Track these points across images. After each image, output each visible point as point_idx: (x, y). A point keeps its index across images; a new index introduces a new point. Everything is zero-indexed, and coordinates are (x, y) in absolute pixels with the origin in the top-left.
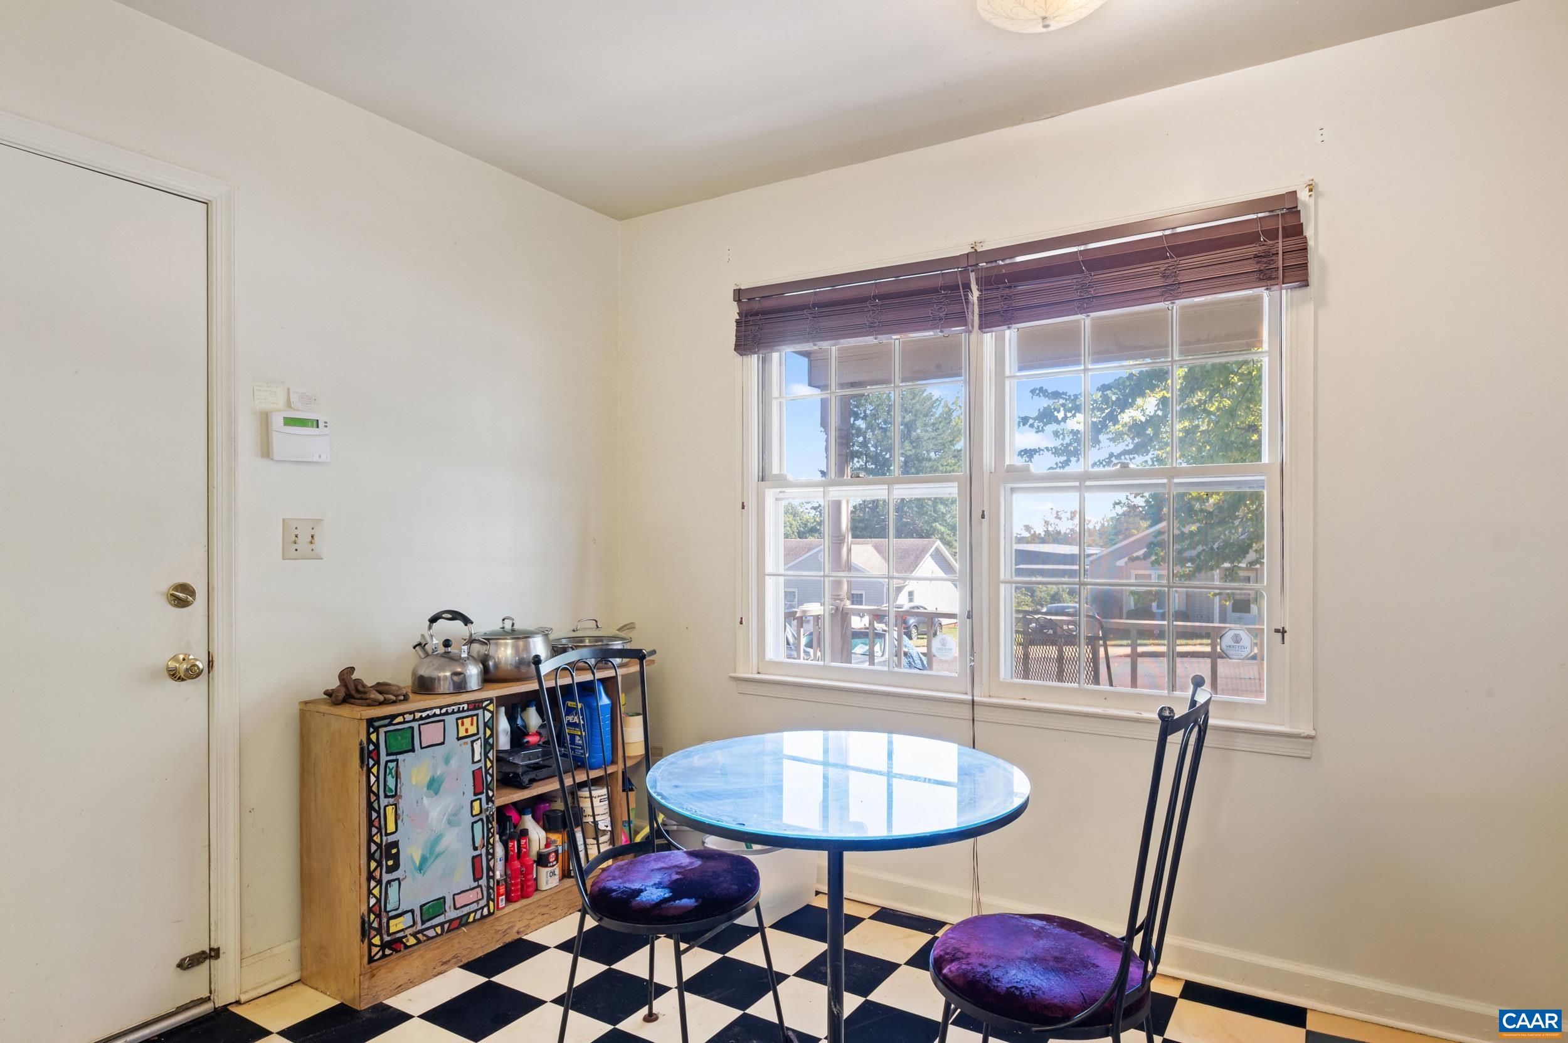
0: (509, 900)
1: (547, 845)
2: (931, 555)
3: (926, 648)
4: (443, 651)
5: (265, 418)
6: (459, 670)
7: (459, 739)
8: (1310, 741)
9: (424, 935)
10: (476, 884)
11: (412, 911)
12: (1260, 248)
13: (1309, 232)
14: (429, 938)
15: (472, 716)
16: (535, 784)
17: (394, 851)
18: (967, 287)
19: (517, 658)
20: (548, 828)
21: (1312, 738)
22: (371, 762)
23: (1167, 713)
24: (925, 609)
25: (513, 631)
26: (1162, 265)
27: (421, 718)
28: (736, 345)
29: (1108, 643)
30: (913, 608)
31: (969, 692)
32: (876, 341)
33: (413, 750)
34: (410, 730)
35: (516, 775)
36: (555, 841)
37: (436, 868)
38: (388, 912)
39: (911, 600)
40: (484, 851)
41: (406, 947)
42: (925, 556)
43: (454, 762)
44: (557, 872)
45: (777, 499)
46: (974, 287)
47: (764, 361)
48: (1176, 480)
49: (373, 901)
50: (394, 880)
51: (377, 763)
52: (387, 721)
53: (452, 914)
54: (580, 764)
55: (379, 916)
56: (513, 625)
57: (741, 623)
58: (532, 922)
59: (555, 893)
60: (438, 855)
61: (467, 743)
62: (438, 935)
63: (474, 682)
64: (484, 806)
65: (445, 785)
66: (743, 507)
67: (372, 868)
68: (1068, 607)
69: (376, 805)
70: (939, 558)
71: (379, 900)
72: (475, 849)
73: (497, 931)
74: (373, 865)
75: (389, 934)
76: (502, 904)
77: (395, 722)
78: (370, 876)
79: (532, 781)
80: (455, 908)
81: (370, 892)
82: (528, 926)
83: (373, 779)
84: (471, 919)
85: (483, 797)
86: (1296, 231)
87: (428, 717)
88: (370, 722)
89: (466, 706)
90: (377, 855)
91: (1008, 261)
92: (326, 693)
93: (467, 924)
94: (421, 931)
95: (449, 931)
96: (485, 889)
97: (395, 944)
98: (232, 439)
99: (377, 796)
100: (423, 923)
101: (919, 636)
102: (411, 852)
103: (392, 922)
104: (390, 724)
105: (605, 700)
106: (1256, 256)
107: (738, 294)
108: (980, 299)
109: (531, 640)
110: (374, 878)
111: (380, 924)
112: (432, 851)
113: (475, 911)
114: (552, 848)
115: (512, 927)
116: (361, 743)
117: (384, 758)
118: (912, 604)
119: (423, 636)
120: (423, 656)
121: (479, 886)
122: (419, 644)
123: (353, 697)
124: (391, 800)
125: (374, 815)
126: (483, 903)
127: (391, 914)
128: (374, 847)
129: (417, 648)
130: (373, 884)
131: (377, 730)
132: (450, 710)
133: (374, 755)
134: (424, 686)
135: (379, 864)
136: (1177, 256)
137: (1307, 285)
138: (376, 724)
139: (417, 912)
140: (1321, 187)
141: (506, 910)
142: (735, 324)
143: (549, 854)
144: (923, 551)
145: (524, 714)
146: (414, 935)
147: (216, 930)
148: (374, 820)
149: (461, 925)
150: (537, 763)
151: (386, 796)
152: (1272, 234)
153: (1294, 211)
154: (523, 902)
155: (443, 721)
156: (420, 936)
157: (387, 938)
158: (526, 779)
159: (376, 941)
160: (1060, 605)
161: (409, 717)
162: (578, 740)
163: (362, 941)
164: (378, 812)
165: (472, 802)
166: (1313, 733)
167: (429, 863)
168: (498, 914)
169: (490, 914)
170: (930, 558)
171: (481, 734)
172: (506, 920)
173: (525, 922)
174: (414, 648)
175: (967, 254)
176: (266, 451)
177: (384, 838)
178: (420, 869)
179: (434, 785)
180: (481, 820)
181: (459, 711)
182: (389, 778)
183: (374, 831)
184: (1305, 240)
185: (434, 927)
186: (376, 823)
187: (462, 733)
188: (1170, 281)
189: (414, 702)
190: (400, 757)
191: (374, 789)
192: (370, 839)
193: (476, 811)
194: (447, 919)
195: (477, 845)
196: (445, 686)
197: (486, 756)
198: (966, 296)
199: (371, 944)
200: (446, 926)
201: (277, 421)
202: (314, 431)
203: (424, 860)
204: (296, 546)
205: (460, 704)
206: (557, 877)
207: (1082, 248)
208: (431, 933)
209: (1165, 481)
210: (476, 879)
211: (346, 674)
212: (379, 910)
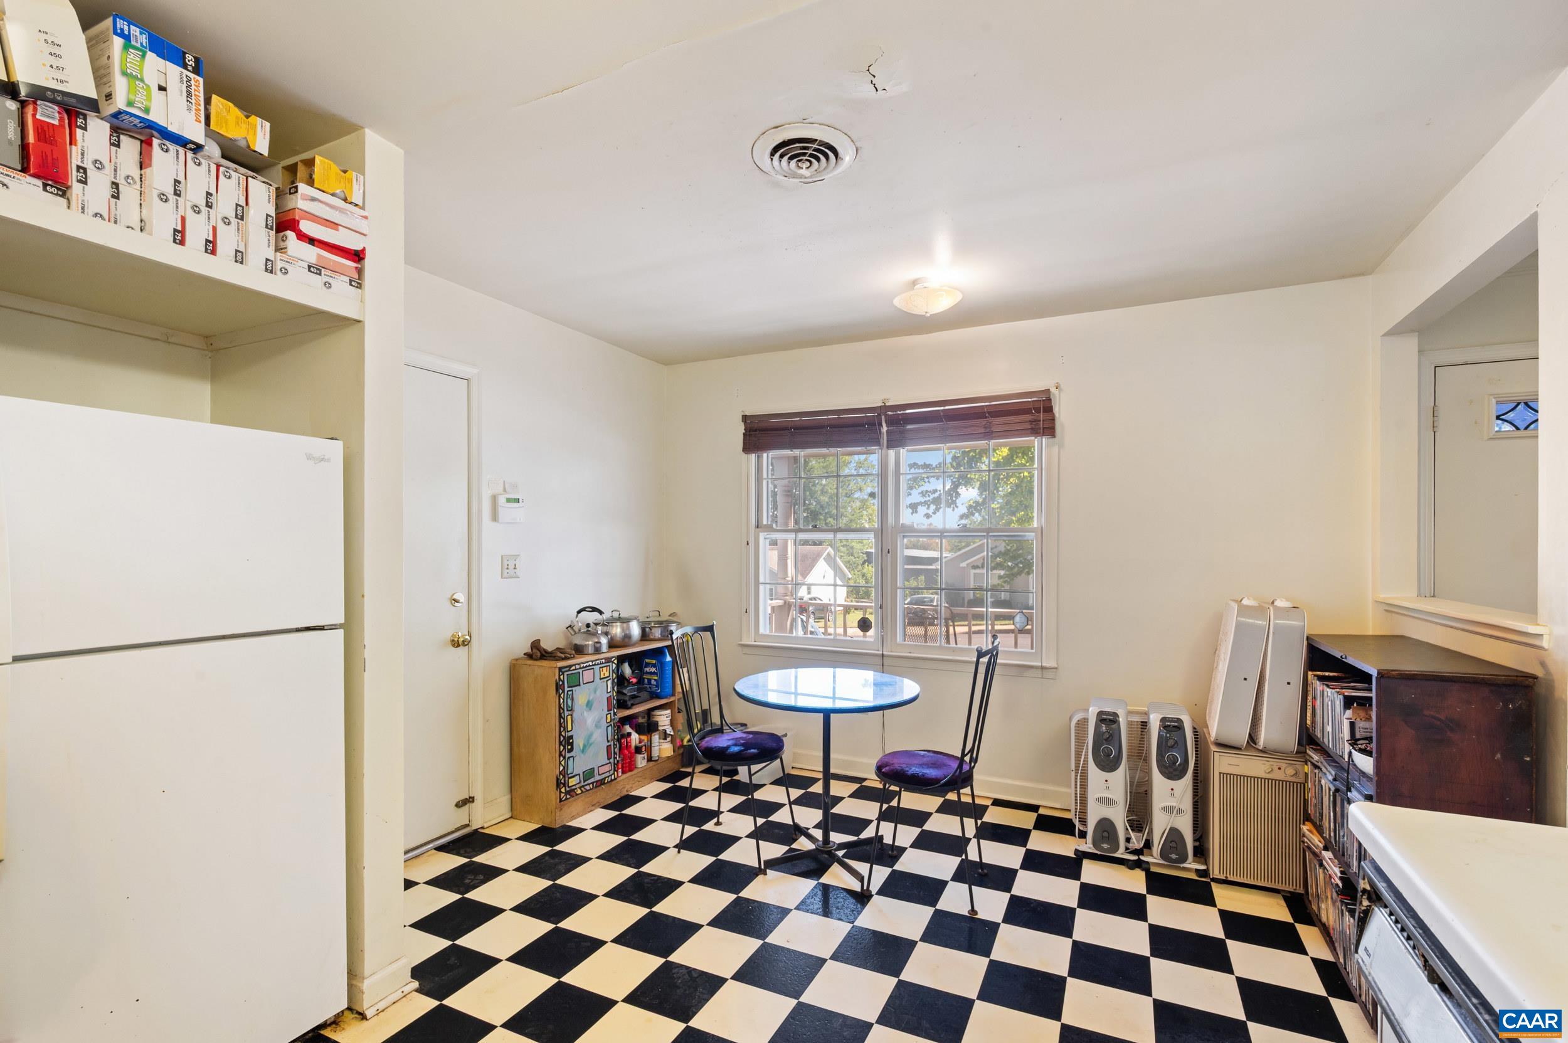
0: (623, 772)
1: (640, 742)
2: (824, 559)
3: (823, 629)
4: (586, 630)
5: (494, 499)
6: (596, 640)
7: (601, 679)
8: (1055, 670)
9: (585, 789)
10: (608, 762)
11: (579, 775)
12: (1033, 417)
13: (1056, 410)
14: (587, 790)
15: (607, 666)
16: (634, 706)
17: (571, 741)
18: (880, 425)
19: (623, 634)
20: (639, 732)
21: (1056, 668)
22: (561, 691)
23: (979, 649)
24: (821, 600)
25: (620, 618)
26: (984, 421)
27: (583, 667)
28: (743, 448)
29: (956, 623)
30: (811, 599)
31: (880, 649)
32: (828, 451)
33: (579, 685)
34: (578, 675)
35: (625, 701)
36: (643, 740)
37: (591, 751)
38: (568, 775)
39: (809, 593)
40: (612, 743)
41: (577, 795)
42: (819, 558)
43: (598, 693)
44: (646, 758)
45: (765, 538)
46: (884, 424)
47: (759, 458)
48: (991, 534)
49: (561, 768)
50: (571, 757)
51: (563, 691)
52: (567, 669)
53: (597, 778)
54: (654, 696)
55: (564, 776)
56: (620, 614)
57: (746, 612)
58: (634, 785)
59: (644, 769)
60: (591, 745)
61: (604, 682)
62: (591, 789)
63: (604, 648)
64: (613, 717)
65: (594, 705)
66: (748, 544)
67: (561, 750)
68: (925, 598)
69: (563, 715)
70: (830, 561)
71: (564, 768)
72: (608, 741)
73: (617, 790)
74: (562, 748)
75: (569, 787)
76: (620, 774)
77: (572, 669)
78: (560, 755)
79: (633, 705)
80: (599, 775)
81: (560, 763)
82: (632, 788)
83: (562, 701)
84: (606, 781)
85: (612, 712)
86: (1049, 409)
87: (586, 666)
88: (560, 669)
89: (604, 660)
90: (563, 743)
91: (902, 412)
92: (525, 654)
93: (604, 783)
94: (583, 786)
95: (596, 787)
96: (613, 764)
97: (571, 792)
98: (480, 511)
99: (563, 710)
100: (584, 782)
101: (816, 620)
102: (579, 742)
103: (570, 780)
104: (569, 670)
105: (669, 659)
106: (1030, 421)
107: (745, 418)
108: (887, 432)
109: (631, 623)
110: (562, 755)
111: (565, 781)
112: (588, 741)
113: (608, 777)
114: (643, 744)
115: (624, 788)
116: (556, 681)
117: (566, 689)
118: (810, 596)
119: (572, 621)
120: (573, 633)
121: (610, 763)
122: (570, 626)
123: (545, 656)
124: (570, 712)
125: (562, 721)
126: (612, 772)
127: (570, 776)
128: (562, 738)
129: (569, 629)
130: (562, 758)
131: (563, 674)
132: (597, 662)
133: (562, 687)
134: (579, 650)
135: (564, 748)
136: (992, 417)
137: (1055, 437)
138: (563, 670)
139: (581, 776)
140: (1062, 386)
141: (622, 778)
142: (742, 436)
143: (642, 747)
144: (819, 555)
145: (622, 667)
146: (580, 788)
147: (472, 787)
148: (562, 725)
149: (601, 784)
150: (634, 695)
151: (567, 710)
152: (1038, 410)
153: (1049, 400)
154: (629, 774)
155: (593, 669)
156: (582, 789)
157: (568, 789)
158: (629, 703)
159: (563, 790)
160: (919, 596)
161: (578, 667)
162: (653, 682)
163: (557, 790)
164: (564, 719)
165: (607, 715)
166: (1056, 666)
167: (587, 747)
168: (619, 779)
169: (615, 779)
170: (823, 561)
171: (611, 677)
172: (621, 783)
173: (631, 785)
174: (567, 628)
175: (881, 407)
176: (495, 517)
177: (567, 733)
178: (583, 751)
179: (589, 705)
180: (611, 725)
181: (601, 664)
182: (569, 700)
183: (562, 729)
184: (1054, 415)
185: (589, 784)
186: (563, 725)
187: (602, 676)
188: (988, 430)
189: (578, 658)
190: (574, 689)
191: (562, 706)
192: (560, 734)
193: (609, 720)
194: (596, 780)
195: (609, 739)
196: (591, 650)
197: (613, 689)
198: (880, 430)
199: (561, 792)
200: (595, 784)
201: (502, 500)
202: (516, 505)
203: (585, 746)
204: (508, 571)
205: (601, 659)
206: (646, 760)
207: (942, 408)
208: (588, 788)
209: (985, 534)
210: (609, 759)
211: (535, 645)
212: (564, 773)
